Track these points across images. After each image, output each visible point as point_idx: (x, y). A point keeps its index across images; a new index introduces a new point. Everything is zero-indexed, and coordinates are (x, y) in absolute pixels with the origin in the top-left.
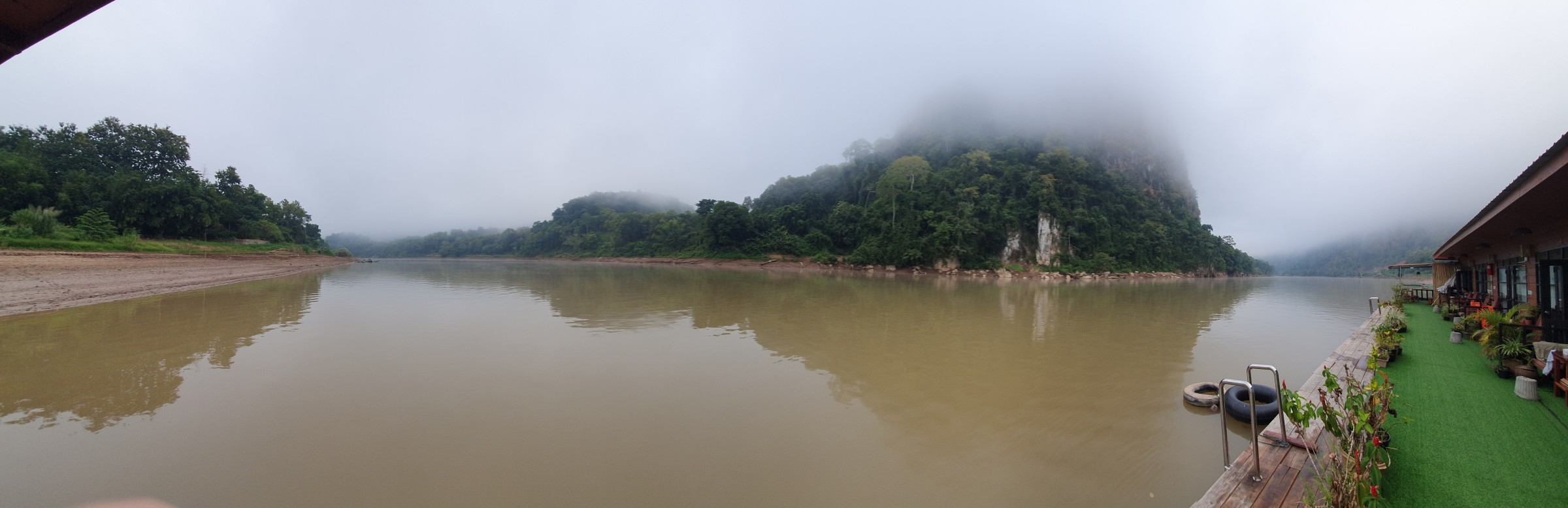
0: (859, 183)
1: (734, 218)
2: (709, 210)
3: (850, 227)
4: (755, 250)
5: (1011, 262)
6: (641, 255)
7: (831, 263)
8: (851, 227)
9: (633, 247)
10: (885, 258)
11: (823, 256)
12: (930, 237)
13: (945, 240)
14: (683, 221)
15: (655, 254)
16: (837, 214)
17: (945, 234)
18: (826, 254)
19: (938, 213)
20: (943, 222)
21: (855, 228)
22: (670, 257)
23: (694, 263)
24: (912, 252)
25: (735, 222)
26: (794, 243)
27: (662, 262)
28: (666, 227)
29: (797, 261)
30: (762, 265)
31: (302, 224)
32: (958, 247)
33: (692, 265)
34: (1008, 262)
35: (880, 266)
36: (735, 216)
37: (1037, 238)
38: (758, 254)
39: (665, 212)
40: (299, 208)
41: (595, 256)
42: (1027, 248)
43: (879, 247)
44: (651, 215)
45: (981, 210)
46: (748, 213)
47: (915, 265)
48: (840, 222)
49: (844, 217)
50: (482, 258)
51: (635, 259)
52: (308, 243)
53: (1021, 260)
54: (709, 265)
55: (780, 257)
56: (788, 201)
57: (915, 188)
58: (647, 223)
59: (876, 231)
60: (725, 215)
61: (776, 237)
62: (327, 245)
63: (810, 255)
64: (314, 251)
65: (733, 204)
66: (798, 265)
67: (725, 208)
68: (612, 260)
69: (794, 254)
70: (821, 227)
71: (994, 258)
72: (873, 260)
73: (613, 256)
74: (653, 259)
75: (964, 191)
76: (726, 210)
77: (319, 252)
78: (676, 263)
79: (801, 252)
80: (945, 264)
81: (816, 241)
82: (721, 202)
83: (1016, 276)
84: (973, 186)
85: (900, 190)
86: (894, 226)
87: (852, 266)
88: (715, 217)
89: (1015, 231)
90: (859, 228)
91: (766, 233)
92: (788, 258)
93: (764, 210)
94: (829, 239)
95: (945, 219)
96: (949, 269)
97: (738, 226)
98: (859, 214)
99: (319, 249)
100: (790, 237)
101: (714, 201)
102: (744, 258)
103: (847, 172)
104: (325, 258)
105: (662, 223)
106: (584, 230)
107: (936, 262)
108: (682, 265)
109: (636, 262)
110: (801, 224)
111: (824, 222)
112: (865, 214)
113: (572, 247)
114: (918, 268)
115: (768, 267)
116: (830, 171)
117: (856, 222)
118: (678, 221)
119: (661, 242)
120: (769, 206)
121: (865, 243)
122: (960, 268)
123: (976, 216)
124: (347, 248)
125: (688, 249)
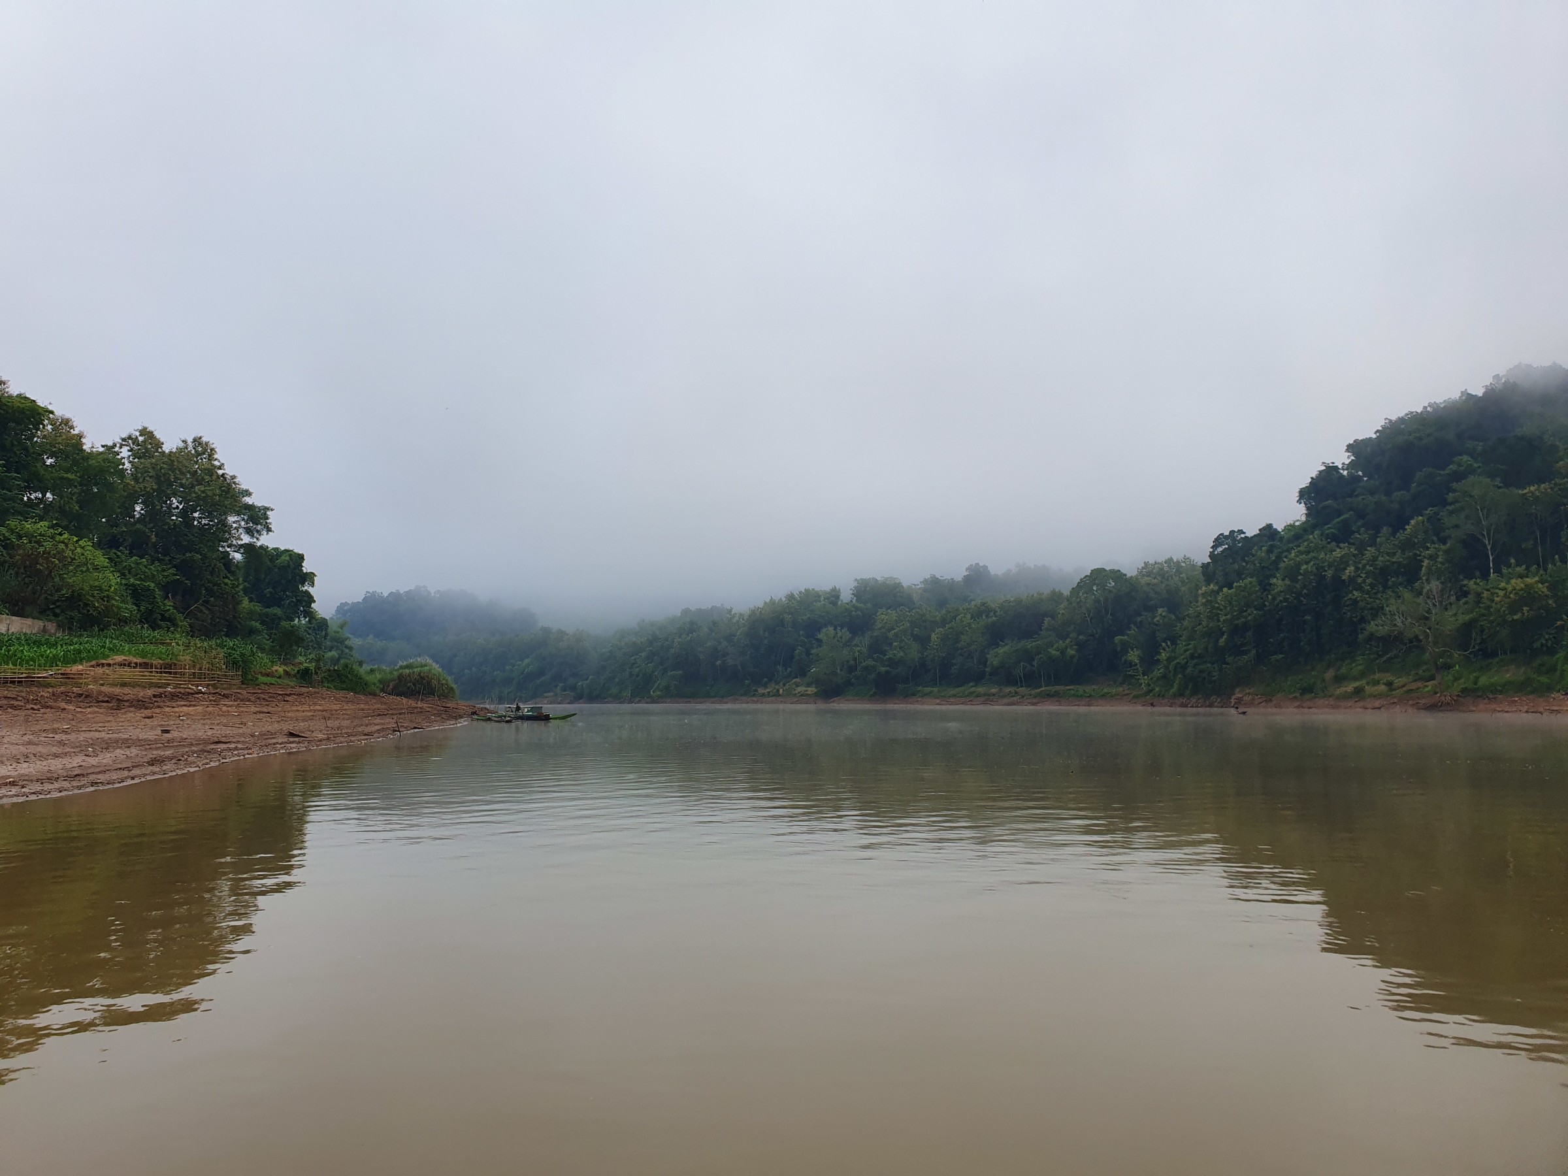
31: (224, 548)
40: (211, 471)
50: (988, 699)
52: (252, 632)
62: (339, 642)
64: (280, 669)
77: (305, 676)
99: (304, 661)
104: (329, 701)
124: (432, 657)
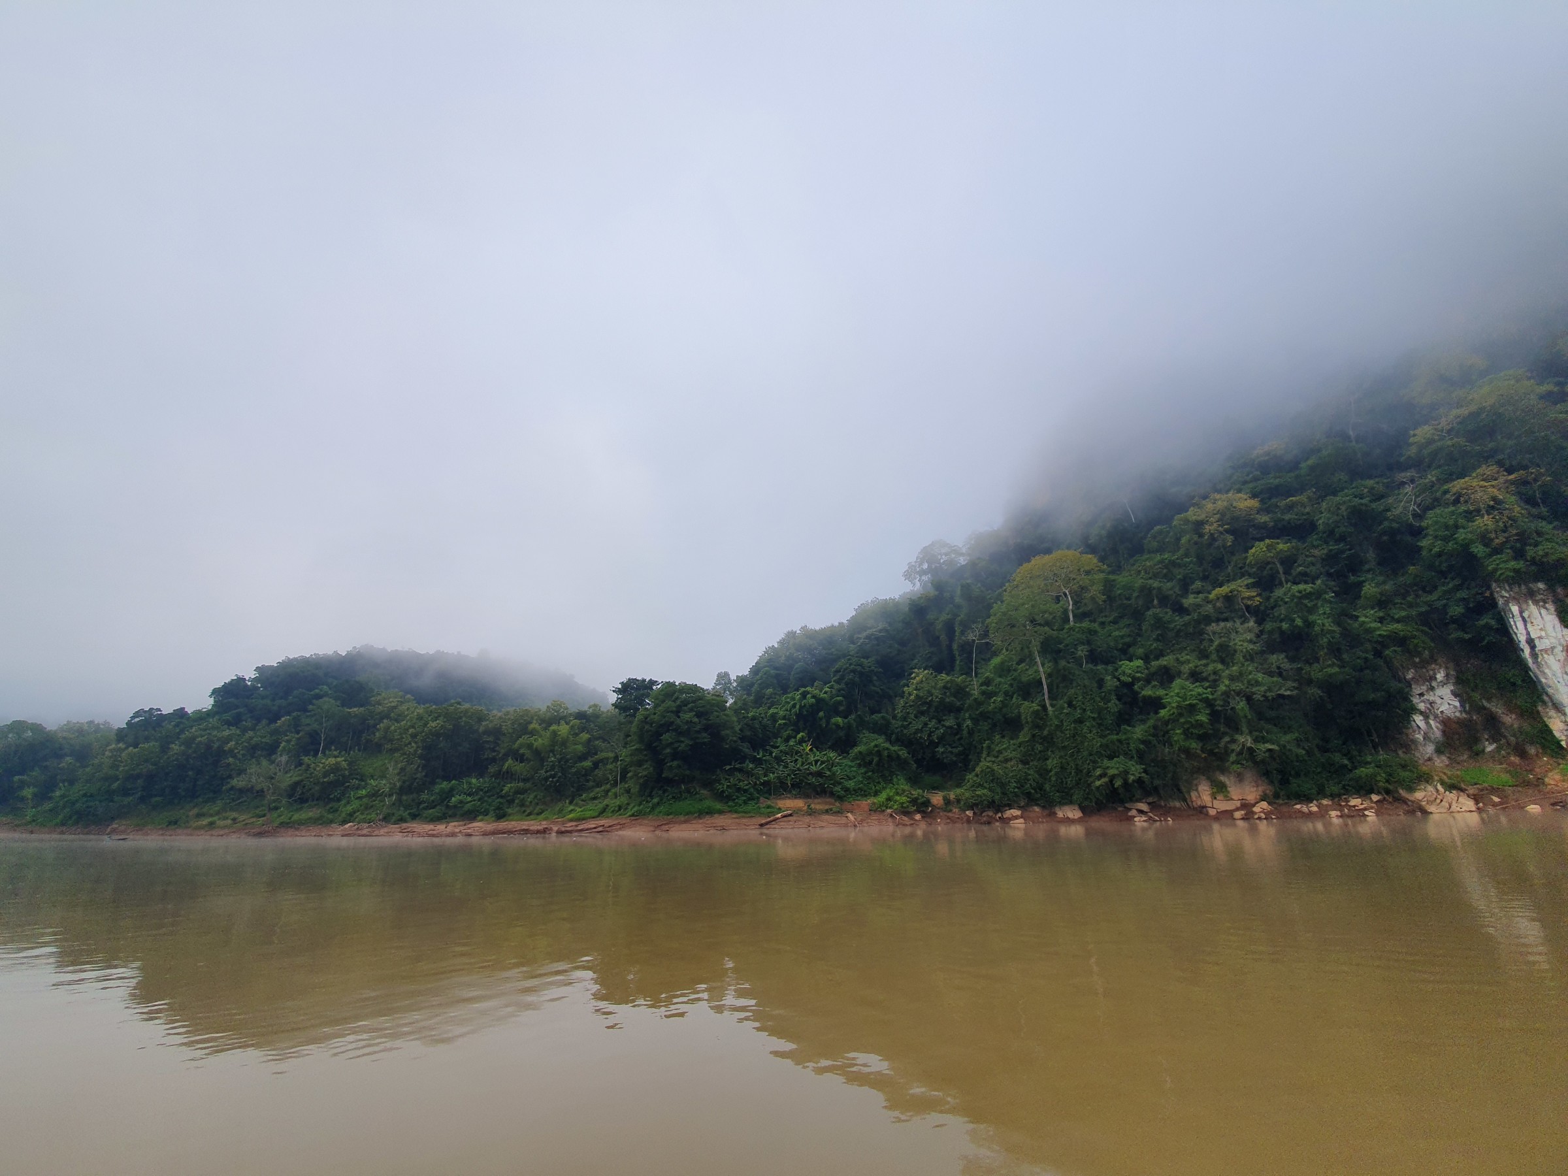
0: (950, 628)
1: (696, 720)
2: (642, 703)
3: (947, 724)
4: (745, 791)
5: (1453, 762)
6: (471, 815)
7: (919, 812)
8: (950, 722)
9: (450, 793)
10: (1047, 787)
11: (897, 794)
12: (1151, 722)
13: (1200, 725)
14: (583, 729)
15: (510, 811)
16: (912, 697)
17: (1192, 708)
18: (901, 790)
19: (1155, 664)
20: (1178, 682)
21: (959, 725)
22: (546, 819)
23: (604, 831)
24: (1114, 767)
25: (698, 727)
26: (829, 770)
27: (526, 832)
28: (539, 742)
29: (839, 813)
30: (762, 825)
32: (1245, 740)
33: (598, 836)
34: (1440, 762)
35: (1037, 809)
36: (699, 715)
37: (1525, 668)
38: (749, 799)
39: (541, 706)
41: (331, 822)
42: (1497, 708)
43: (1025, 763)
44: (508, 713)
45: (1282, 632)
46: (724, 709)
47: (1132, 799)
48: (923, 713)
49: (930, 704)
51: (453, 826)
53: (1490, 748)
54: (639, 834)
55: (799, 803)
56: (807, 679)
57: (1079, 617)
58: (497, 732)
59: (1011, 725)
60: (677, 713)
61: (788, 759)
63: (865, 795)
65: (694, 689)
66: (844, 820)
67: (677, 698)
68: (382, 831)
69: (832, 794)
70: (882, 729)
71: (1382, 756)
72: (1016, 795)
73: (386, 819)
74: (502, 825)
75: (1212, 596)
76: (678, 702)
78: (560, 833)
79: (847, 790)
80: (1220, 789)
81: (876, 759)
82: (670, 685)
83: (1495, 805)
84: (1234, 580)
85: (1046, 628)
86: (1050, 708)
87: (969, 813)
88: (656, 717)
89: (1424, 664)
90: (969, 722)
91: (766, 750)
92: (818, 804)
93: (759, 701)
94: (904, 753)
95: (1179, 674)
96: (1238, 804)
97: (705, 737)
98: (961, 692)
100: (818, 755)
101: (652, 682)
102: (721, 812)
103: (919, 610)
105: (532, 733)
106: (312, 745)
107: (1192, 786)
108: (575, 838)
109: (453, 835)
110: (838, 726)
111: (889, 717)
112: (975, 690)
113: (261, 794)
114: (1143, 807)
115: (776, 830)
116: (886, 610)
117: (959, 710)
118: (572, 727)
119: (525, 780)
120: (770, 690)
121: (988, 755)
122: (1276, 796)
123: (1271, 648)
125: (592, 795)
